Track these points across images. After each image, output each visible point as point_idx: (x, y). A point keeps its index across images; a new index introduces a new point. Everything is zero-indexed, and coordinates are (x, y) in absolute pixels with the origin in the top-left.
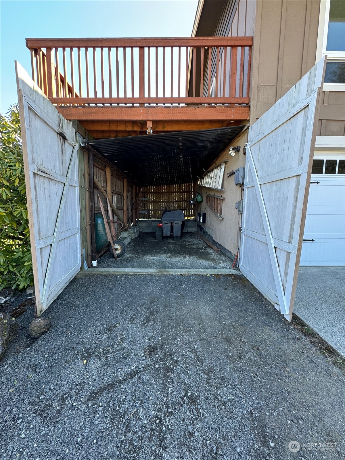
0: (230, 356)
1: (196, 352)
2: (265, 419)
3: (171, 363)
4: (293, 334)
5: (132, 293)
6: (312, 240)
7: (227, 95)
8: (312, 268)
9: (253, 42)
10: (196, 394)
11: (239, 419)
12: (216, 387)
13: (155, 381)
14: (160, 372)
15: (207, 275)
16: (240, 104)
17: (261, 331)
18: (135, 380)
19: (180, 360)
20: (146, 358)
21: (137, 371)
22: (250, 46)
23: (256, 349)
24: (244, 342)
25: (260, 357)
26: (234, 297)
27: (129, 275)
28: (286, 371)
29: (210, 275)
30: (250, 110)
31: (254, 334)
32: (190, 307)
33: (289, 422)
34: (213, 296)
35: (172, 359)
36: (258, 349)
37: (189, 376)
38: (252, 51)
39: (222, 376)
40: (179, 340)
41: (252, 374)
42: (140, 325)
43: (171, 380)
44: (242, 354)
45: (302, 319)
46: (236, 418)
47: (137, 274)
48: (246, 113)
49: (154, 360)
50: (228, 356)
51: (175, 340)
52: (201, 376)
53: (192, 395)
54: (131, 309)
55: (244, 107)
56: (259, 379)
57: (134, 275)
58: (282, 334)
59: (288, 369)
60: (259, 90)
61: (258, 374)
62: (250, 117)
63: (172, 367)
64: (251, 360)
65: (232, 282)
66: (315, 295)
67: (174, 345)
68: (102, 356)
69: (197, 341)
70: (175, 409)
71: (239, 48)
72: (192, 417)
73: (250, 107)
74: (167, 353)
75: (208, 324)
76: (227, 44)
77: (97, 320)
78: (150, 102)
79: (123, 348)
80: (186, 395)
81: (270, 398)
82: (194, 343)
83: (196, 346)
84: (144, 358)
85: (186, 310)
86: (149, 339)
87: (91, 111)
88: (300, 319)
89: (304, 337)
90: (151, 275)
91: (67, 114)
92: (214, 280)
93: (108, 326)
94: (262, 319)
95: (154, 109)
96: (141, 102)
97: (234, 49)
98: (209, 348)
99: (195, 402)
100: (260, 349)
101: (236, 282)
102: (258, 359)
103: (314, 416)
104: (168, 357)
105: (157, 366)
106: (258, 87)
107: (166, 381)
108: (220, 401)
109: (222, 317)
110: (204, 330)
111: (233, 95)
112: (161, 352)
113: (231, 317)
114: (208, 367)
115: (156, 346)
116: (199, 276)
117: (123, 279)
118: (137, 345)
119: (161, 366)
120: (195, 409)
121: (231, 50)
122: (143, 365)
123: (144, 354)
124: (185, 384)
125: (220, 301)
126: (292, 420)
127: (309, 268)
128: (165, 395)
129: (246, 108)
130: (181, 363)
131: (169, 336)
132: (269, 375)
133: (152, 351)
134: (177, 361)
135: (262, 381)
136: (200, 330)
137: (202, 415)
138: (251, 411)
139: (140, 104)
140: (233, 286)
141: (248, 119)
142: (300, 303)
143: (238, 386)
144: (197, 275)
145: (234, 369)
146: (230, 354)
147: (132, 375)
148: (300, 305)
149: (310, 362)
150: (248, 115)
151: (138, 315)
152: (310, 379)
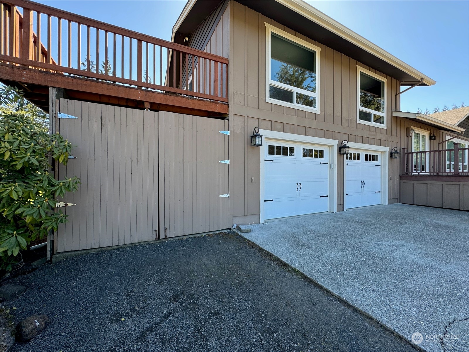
0: (233, 284)
1: (210, 288)
2: (258, 307)
3: (194, 300)
4: (267, 263)
5: (135, 263)
6: (272, 200)
7: (212, 94)
8: (273, 220)
9: (228, 62)
10: (217, 310)
11: (245, 312)
12: (228, 302)
13: (186, 313)
14: (188, 307)
15: (202, 236)
16: (221, 101)
17: (249, 265)
18: (170, 317)
19: (200, 296)
20: (173, 303)
21: (169, 313)
22: (227, 64)
23: (248, 276)
24: (239, 274)
25: (251, 280)
26: (226, 248)
27: (124, 248)
28: (266, 282)
29: (204, 235)
30: (229, 108)
31: (245, 268)
32: (195, 262)
33: (270, 303)
34: (211, 251)
35: (193, 298)
36: (249, 276)
37: (209, 303)
38: (228, 67)
39: (230, 296)
40: (194, 285)
41: (248, 289)
42: (156, 285)
43: (198, 309)
44: (240, 281)
45: (271, 252)
46: (244, 312)
47: (134, 245)
48: (226, 109)
49: (180, 303)
50: (232, 285)
51: (192, 286)
52: (218, 300)
53: (215, 312)
54: (141, 276)
55: (225, 104)
56: (252, 291)
57: (130, 247)
58: (261, 264)
59: (266, 281)
60: (234, 95)
61: (251, 288)
62: (229, 112)
63: (195, 302)
64: (246, 282)
65: (223, 238)
66: (276, 237)
67: (191, 289)
68: (132, 314)
69: (208, 282)
70: (206, 322)
71: (219, 64)
72: (219, 321)
73: (228, 105)
74: (188, 295)
75: (213, 270)
76: (211, 59)
77: (109, 292)
78: (148, 87)
79: (149, 304)
80: (211, 312)
81: (259, 297)
82: (206, 284)
83: (208, 285)
84: (171, 303)
85: (192, 265)
86: (170, 292)
87: (82, 83)
88: (270, 253)
89: (273, 263)
90: (148, 244)
91: (50, 81)
92: (209, 239)
93: (125, 293)
94: (248, 258)
95: (152, 93)
96: (139, 85)
97: (216, 63)
98: (218, 283)
99: (218, 314)
100: (250, 275)
101: (226, 238)
102: (250, 280)
103: (281, 297)
104: (190, 298)
105: (184, 305)
106: (233, 93)
107: (195, 311)
108: (233, 308)
109: (221, 263)
110: (211, 274)
111: (216, 94)
112: (184, 296)
113: (228, 262)
114: (220, 294)
115: (178, 294)
116: (195, 238)
117: (118, 252)
118: (161, 298)
119: (187, 304)
120: (219, 317)
121: (214, 63)
122: (172, 308)
123: (170, 302)
124: (208, 307)
125: (217, 254)
126: (271, 303)
127: (272, 220)
128: (196, 318)
129: (226, 106)
130: (201, 298)
131: (185, 285)
132: (257, 287)
133: (175, 298)
134: (198, 298)
135: (254, 291)
136: (208, 275)
137: (224, 318)
138: (251, 306)
139: (138, 86)
140: (224, 241)
141: (228, 113)
142: (269, 244)
143: (241, 298)
144: (193, 237)
145: (237, 290)
146: (233, 283)
147: (166, 316)
148: (269, 245)
149: (277, 274)
150: (228, 111)
151: (151, 278)
152: (277, 282)
